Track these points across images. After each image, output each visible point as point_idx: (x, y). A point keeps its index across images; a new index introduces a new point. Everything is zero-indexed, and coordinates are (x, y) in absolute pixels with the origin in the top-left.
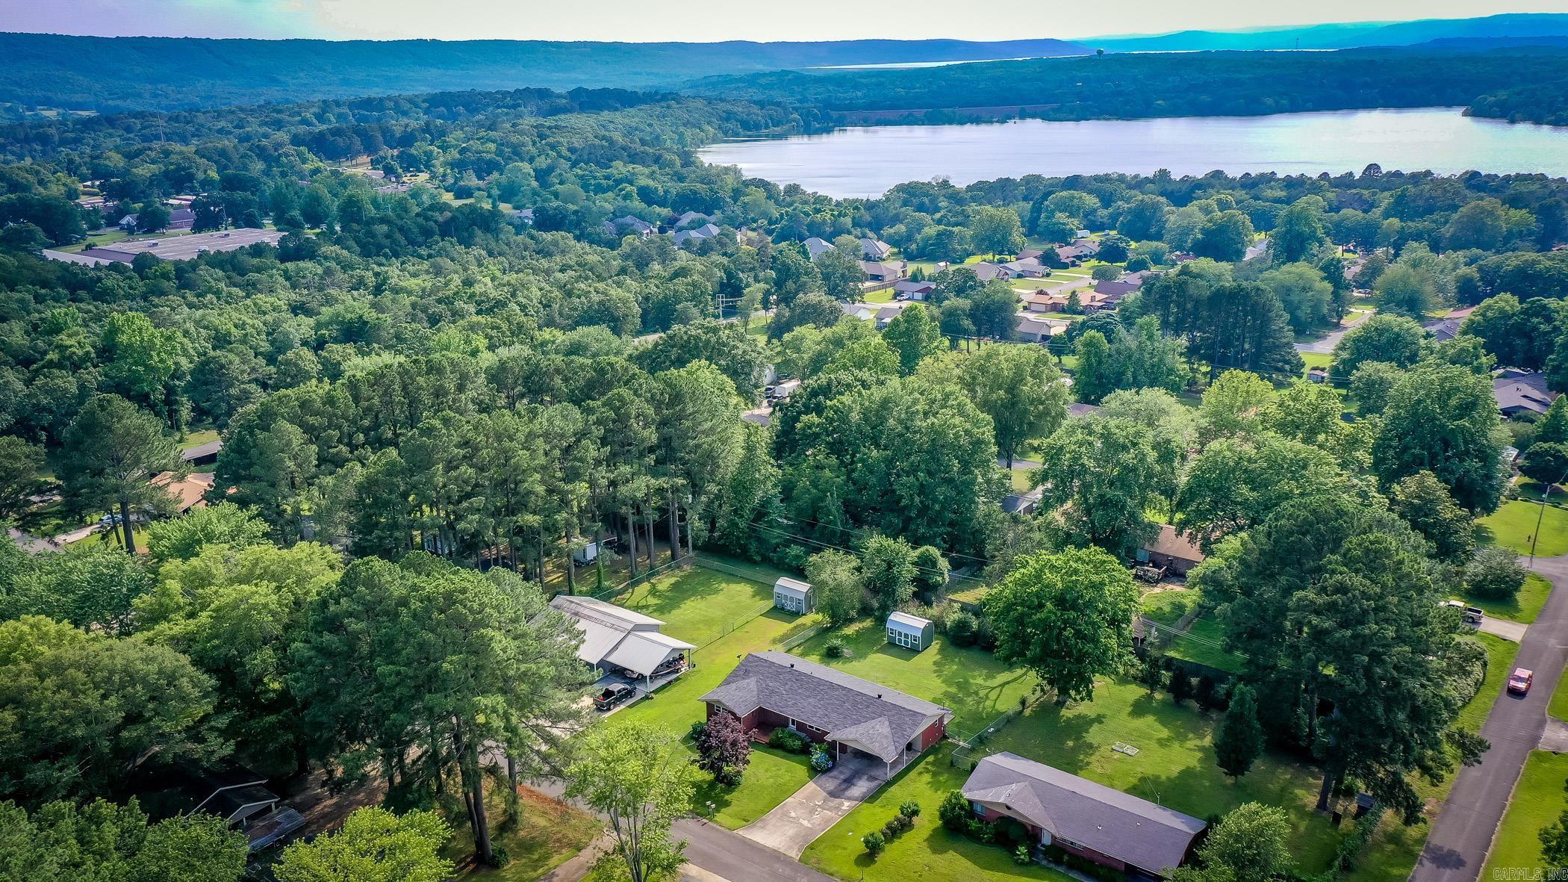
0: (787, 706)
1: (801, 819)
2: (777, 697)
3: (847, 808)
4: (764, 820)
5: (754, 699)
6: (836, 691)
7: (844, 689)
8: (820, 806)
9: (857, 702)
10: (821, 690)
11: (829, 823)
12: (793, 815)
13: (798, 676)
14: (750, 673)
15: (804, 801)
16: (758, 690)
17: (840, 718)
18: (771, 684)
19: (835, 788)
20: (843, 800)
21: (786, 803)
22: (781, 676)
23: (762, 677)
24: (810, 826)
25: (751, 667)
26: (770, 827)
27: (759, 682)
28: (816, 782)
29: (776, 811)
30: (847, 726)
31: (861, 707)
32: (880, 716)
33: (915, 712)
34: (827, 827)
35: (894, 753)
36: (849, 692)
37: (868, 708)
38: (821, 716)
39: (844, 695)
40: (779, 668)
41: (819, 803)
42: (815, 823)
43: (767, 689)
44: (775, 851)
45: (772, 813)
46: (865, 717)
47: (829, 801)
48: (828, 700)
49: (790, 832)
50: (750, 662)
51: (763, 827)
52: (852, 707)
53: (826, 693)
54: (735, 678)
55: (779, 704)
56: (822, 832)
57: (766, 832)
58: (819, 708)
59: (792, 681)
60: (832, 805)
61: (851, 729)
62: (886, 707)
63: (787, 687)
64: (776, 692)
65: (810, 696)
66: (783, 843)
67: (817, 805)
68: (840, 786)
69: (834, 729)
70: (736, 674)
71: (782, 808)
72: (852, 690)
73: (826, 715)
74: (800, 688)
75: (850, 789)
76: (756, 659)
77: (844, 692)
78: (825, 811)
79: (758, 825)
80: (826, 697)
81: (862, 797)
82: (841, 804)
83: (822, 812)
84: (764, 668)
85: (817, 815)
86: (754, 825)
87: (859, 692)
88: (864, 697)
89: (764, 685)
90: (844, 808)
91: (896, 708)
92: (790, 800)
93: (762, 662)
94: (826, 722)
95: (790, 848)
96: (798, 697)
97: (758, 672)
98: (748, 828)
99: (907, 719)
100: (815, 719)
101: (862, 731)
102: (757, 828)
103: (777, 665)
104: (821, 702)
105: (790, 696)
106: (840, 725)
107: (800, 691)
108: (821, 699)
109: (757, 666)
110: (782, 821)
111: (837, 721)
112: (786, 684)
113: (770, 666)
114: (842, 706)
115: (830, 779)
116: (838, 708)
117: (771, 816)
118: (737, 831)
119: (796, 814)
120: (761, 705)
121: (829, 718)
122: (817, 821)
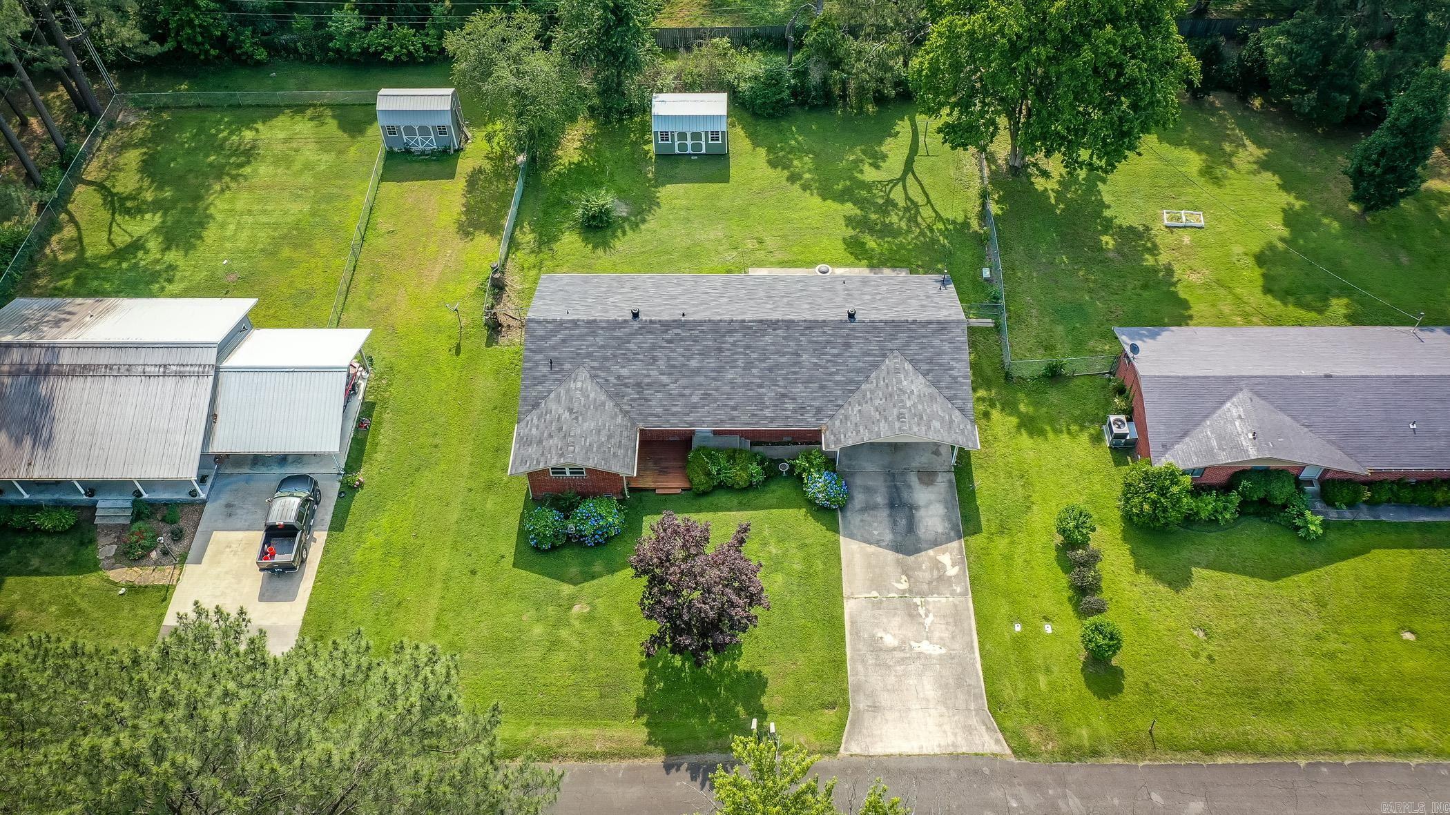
1: (913, 644)
2: (659, 395)
3: (957, 568)
4: (858, 688)
5: (619, 420)
6: (763, 336)
7: (775, 324)
8: (910, 591)
9: (821, 343)
10: (734, 344)
11: (965, 625)
12: (890, 641)
13: (666, 332)
14: (562, 365)
15: (875, 594)
16: (610, 397)
17: (816, 392)
18: (624, 372)
19: (893, 531)
20: (931, 552)
21: (851, 617)
22: (632, 346)
23: (595, 364)
24: (943, 651)
25: (554, 348)
26: (885, 699)
27: (597, 376)
28: (851, 536)
29: (854, 649)
30: (840, 402)
31: (835, 351)
32: (885, 356)
33: (939, 322)
34: (971, 636)
35: (969, 426)
36: (788, 328)
37: (851, 348)
38: (777, 403)
39: (784, 338)
40: (614, 329)
41: (904, 585)
42: (942, 639)
43: (626, 386)
44: (955, 757)
45: (852, 658)
46: (859, 371)
47: (914, 569)
48: (763, 361)
49: (929, 688)
50: (543, 338)
51: (875, 708)
52: (819, 358)
53: (748, 347)
54: (540, 388)
55: (674, 409)
56: (974, 653)
57: (890, 716)
58: (760, 386)
59: (661, 347)
60: (927, 576)
61: (857, 408)
62: (879, 333)
63: (662, 364)
64: (649, 384)
65: (723, 367)
66: (947, 727)
67: (904, 591)
68: (895, 522)
69: (822, 419)
70: (535, 378)
71: (857, 634)
72: (793, 321)
73: (784, 396)
74: (689, 358)
75: (916, 520)
76: (550, 326)
77: (780, 332)
78: (930, 599)
79: (861, 706)
80: (754, 355)
81: (952, 529)
82: (937, 565)
83: (927, 603)
84: (584, 340)
85: (927, 615)
86: (858, 712)
87: (810, 321)
88: (826, 329)
89: (612, 379)
90: (952, 571)
91: (899, 326)
92: (849, 607)
93: (566, 328)
94: (795, 411)
95: (969, 730)
96: (701, 379)
97: (578, 354)
98: (853, 724)
99: (936, 342)
100: (768, 413)
101: (877, 402)
102: (866, 715)
103: (604, 325)
104: (754, 371)
105: (683, 382)
106: (826, 406)
107: (694, 363)
108: (748, 366)
109: (564, 341)
110: (889, 667)
111: (814, 399)
112: (655, 359)
113: (594, 332)
114: (800, 363)
115: (866, 516)
116: (795, 373)
117: (860, 668)
118: (846, 749)
119: (894, 636)
120: (641, 425)
121: (794, 399)
122: (941, 632)
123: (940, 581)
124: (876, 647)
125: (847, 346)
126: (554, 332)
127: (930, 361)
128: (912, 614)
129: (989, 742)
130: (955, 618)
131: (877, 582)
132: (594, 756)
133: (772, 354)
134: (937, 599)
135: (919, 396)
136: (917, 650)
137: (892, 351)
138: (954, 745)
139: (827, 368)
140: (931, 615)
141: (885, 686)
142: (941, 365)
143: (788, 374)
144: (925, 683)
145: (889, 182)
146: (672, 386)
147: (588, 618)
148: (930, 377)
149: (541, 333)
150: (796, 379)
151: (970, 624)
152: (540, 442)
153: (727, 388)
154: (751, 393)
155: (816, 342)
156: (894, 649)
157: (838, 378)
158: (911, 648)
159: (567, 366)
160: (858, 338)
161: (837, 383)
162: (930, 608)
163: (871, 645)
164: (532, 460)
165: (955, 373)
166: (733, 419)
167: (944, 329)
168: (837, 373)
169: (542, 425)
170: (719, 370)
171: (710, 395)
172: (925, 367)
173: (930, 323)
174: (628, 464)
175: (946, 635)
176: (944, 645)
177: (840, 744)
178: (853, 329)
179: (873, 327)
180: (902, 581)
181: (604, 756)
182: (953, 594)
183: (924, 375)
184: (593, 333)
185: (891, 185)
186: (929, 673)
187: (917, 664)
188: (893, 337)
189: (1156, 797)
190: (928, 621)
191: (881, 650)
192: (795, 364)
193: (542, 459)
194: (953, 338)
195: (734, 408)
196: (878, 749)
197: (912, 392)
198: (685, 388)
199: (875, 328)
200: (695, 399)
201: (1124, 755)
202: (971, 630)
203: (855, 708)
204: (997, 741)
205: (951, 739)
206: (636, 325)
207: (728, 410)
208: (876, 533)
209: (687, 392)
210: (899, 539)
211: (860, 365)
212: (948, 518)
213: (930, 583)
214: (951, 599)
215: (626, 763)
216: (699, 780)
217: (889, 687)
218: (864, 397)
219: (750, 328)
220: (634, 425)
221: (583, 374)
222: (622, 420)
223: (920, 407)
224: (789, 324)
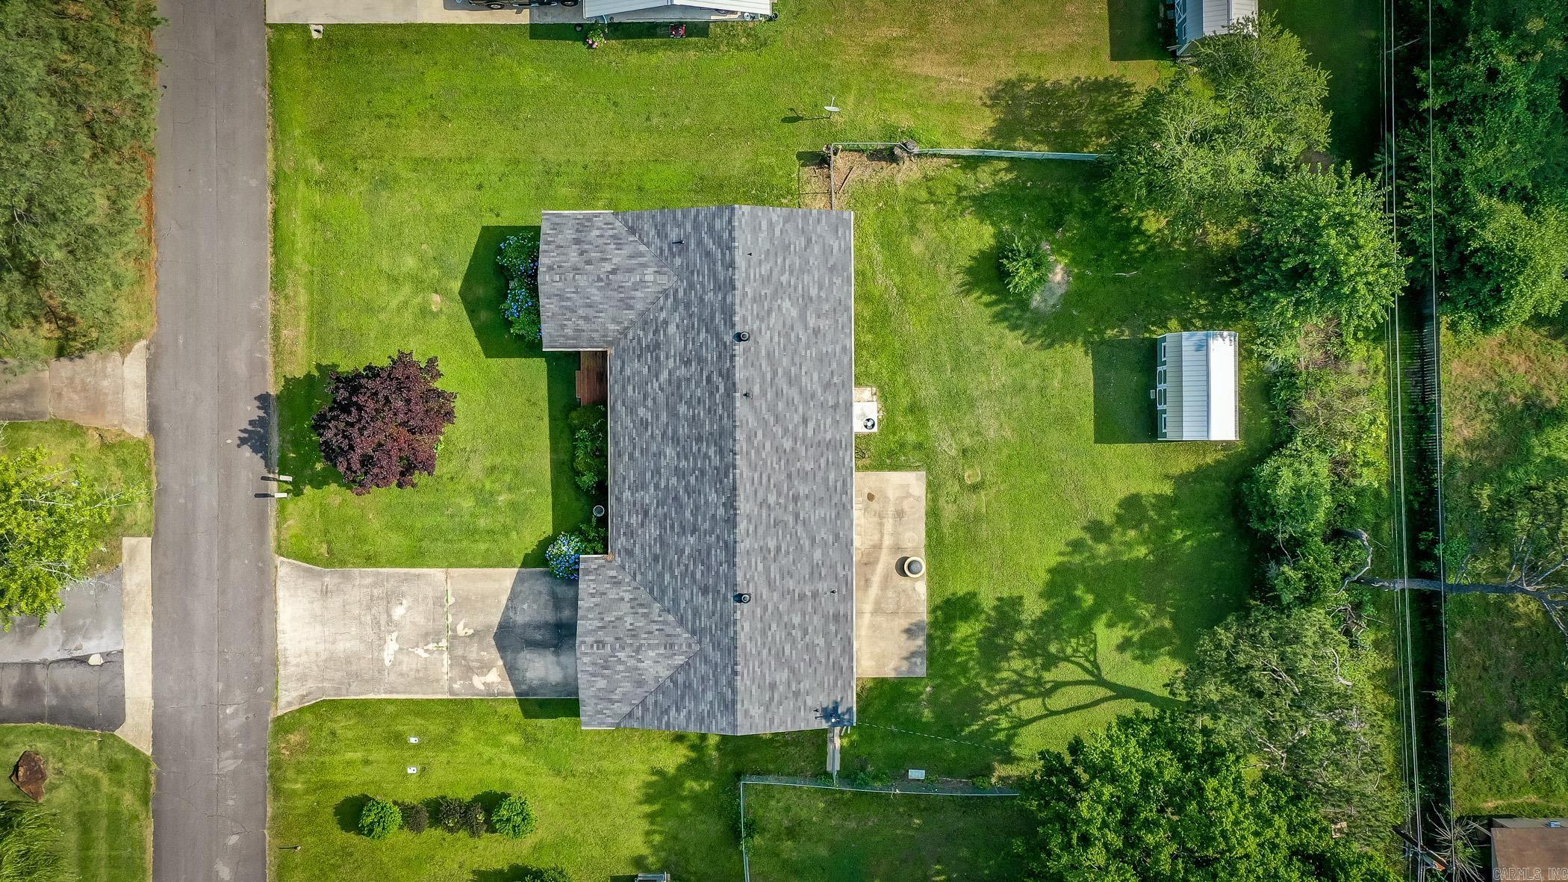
0: (632, 411)
1: (395, 635)
2: (645, 370)
3: (482, 687)
4: (347, 577)
5: (612, 327)
6: (716, 492)
7: (731, 505)
8: (455, 637)
9: (708, 558)
10: (706, 456)
11: (416, 688)
12: (398, 612)
13: (720, 374)
14: (679, 255)
15: (451, 600)
16: (642, 314)
17: (650, 550)
18: (672, 329)
19: (527, 625)
20: (500, 663)
21: (425, 575)
22: (703, 335)
23: (681, 293)
24: (387, 663)
25: (700, 243)
26: (335, 602)
27: (667, 297)
28: (519, 579)
29: (389, 576)
30: (639, 577)
31: (698, 576)
32: (694, 633)
33: (734, 702)
34: (404, 693)
35: (610, 720)
36: (727, 521)
37: (703, 594)
38: (638, 506)
39: (714, 516)
40: (723, 312)
41: (461, 630)
42: (400, 663)
43: (656, 332)
44: (274, 662)
45: (379, 573)
46: (675, 601)
47: (480, 642)
48: (686, 490)
49: (345, 646)
50: (711, 228)
51: (325, 593)
52: (691, 556)
53: (703, 472)
54: (653, 232)
55: (630, 388)
56: (385, 693)
57: (317, 607)
58: (657, 487)
59: (702, 370)
60: (473, 656)
61: (627, 596)
62: (721, 629)
63: (682, 371)
64: (658, 359)
65: (678, 444)
66: (305, 658)
67: (454, 630)
68: (538, 627)
69: (619, 556)
70: (664, 225)
71: (406, 579)
72: (735, 527)
73: (646, 514)
74: (689, 404)
75: (542, 651)
76: (726, 235)
77: (721, 511)
78: (445, 656)
79: (327, 579)
80: (693, 480)
81: (530, 687)
82: (485, 668)
83: (441, 652)
84: (709, 279)
85: (426, 651)
86: (320, 575)
87: (734, 548)
88: (725, 566)
89: (663, 315)
90: (478, 682)
91: (729, 654)
92: (437, 574)
93: (723, 254)
94: (628, 525)
95: (303, 678)
96: (664, 417)
97: (692, 272)
98: (307, 570)
99: (710, 696)
100: (627, 494)
101: (629, 620)
102: (317, 584)
103: (728, 301)
104: (674, 480)
105: (661, 398)
106: (634, 562)
107: (682, 409)
108: (679, 473)
109: (708, 254)
110: (369, 608)
111: (643, 548)
112: (687, 363)
113: (720, 288)
114: (684, 533)
115: (545, 597)
116: (672, 527)
117: (368, 581)
118: (282, 563)
119: (403, 617)
120: (611, 351)
121: (642, 525)
122: (408, 664)
123: (468, 671)
124: (391, 598)
125: (705, 591)
126: (719, 241)
127: (688, 686)
128: (428, 636)
129: (288, 697)
130: (425, 678)
131: (464, 604)
132: (276, 330)
133: (694, 501)
134: (445, 662)
135: (637, 669)
136: (388, 638)
137: (700, 642)
138: (286, 663)
139: (679, 565)
140: (426, 655)
141: (349, 604)
142: (683, 697)
143: (671, 519)
144: (353, 642)
145: (1095, 664)
146: (656, 385)
147: (424, 312)
148: (668, 683)
149: (718, 226)
150: (665, 529)
151: (417, 693)
152: (577, 242)
153: (654, 448)
154: (648, 475)
155: (709, 553)
156: (389, 615)
157: (667, 577)
158: (390, 632)
159: (678, 261)
160: (714, 603)
161: (661, 575)
162: (435, 655)
163: (393, 593)
164: (556, 235)
165: (673, 712)
166: (620, 456)
167: (726, 707)
168: (673, 576)
169: (601, 241)
170: (676, 440)
171: (646, 429)
172: (680, 679)
173: (734, 692)
174: (556, 341)
175: (404, 668)
176: (393, 665)
177: (288, 557)
178: (725, 599)
179: (728, 623)
180: (466, 630)
181: (276, 338)
182: (451, 680)
183: (671, 677)
184: (718, 288)
185: (1087, 665)
186: (362, 647)
187: (374, 637)
188: (717, 645)
189: (234, 839)
190: (420, 651)
191: (388, 602)
192: (683, 528)
193: (552, 247)
194: (715, 717)
195: (631, 457)
196: (282, 593)
197: (640, 661)
198: (654, 399)
199: (727, 626)
200: (641, 411)
201: (274, 818)
202: (410, 693)
203: (325, 573)
204: (290, 704)
205: (293, 660)
206: (728, 338)
207: (630, 449)
208: (525, 606)
209: (650, 402)
210: (519, 631)
211: (683, 604)
212: (544, 684)
213: (464, 658)
214: (446, 677)
215: (269, 359)
216: (250, 428)
217: (347, 607)
218: (641, 605)
219: (726, 476)
220: (610, 344)
221: (667, 281)
222: (614, 331)
223: (621, 668)
224: (731, 522)
